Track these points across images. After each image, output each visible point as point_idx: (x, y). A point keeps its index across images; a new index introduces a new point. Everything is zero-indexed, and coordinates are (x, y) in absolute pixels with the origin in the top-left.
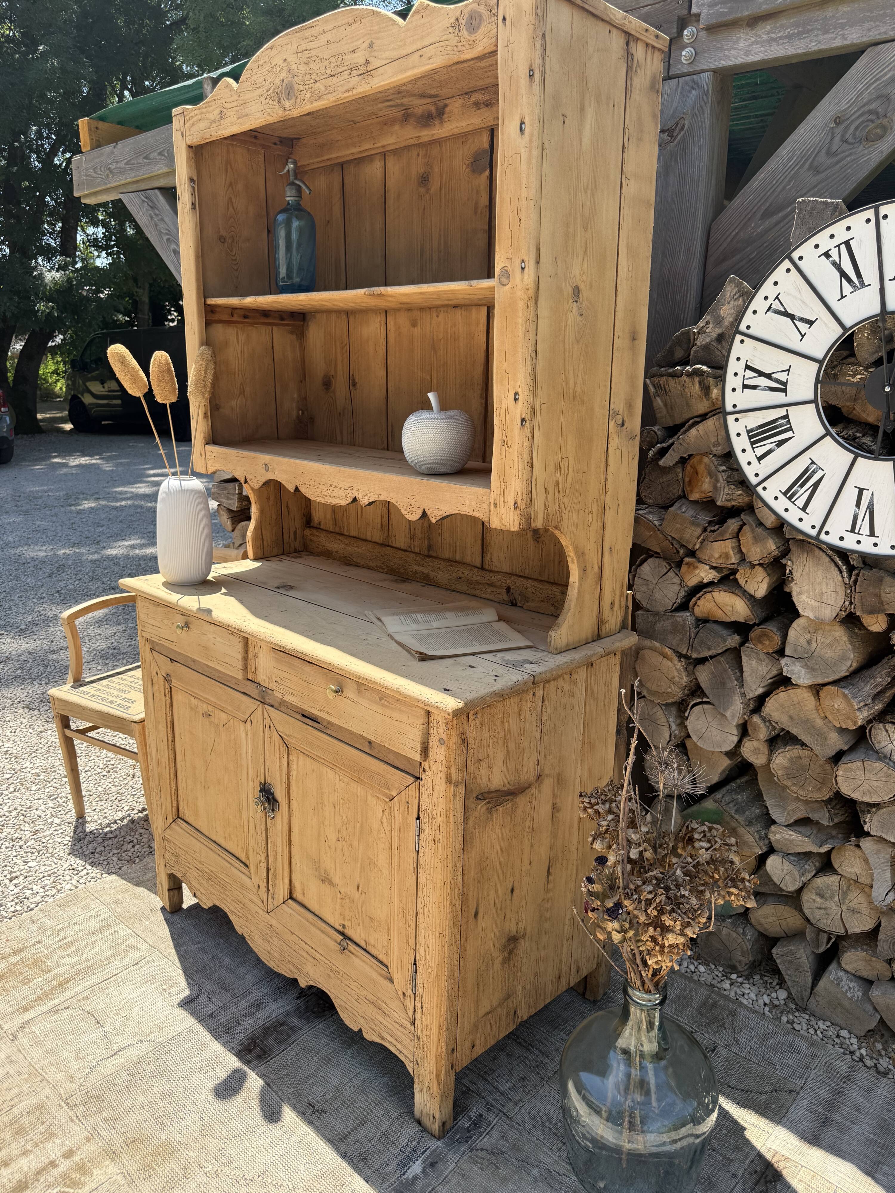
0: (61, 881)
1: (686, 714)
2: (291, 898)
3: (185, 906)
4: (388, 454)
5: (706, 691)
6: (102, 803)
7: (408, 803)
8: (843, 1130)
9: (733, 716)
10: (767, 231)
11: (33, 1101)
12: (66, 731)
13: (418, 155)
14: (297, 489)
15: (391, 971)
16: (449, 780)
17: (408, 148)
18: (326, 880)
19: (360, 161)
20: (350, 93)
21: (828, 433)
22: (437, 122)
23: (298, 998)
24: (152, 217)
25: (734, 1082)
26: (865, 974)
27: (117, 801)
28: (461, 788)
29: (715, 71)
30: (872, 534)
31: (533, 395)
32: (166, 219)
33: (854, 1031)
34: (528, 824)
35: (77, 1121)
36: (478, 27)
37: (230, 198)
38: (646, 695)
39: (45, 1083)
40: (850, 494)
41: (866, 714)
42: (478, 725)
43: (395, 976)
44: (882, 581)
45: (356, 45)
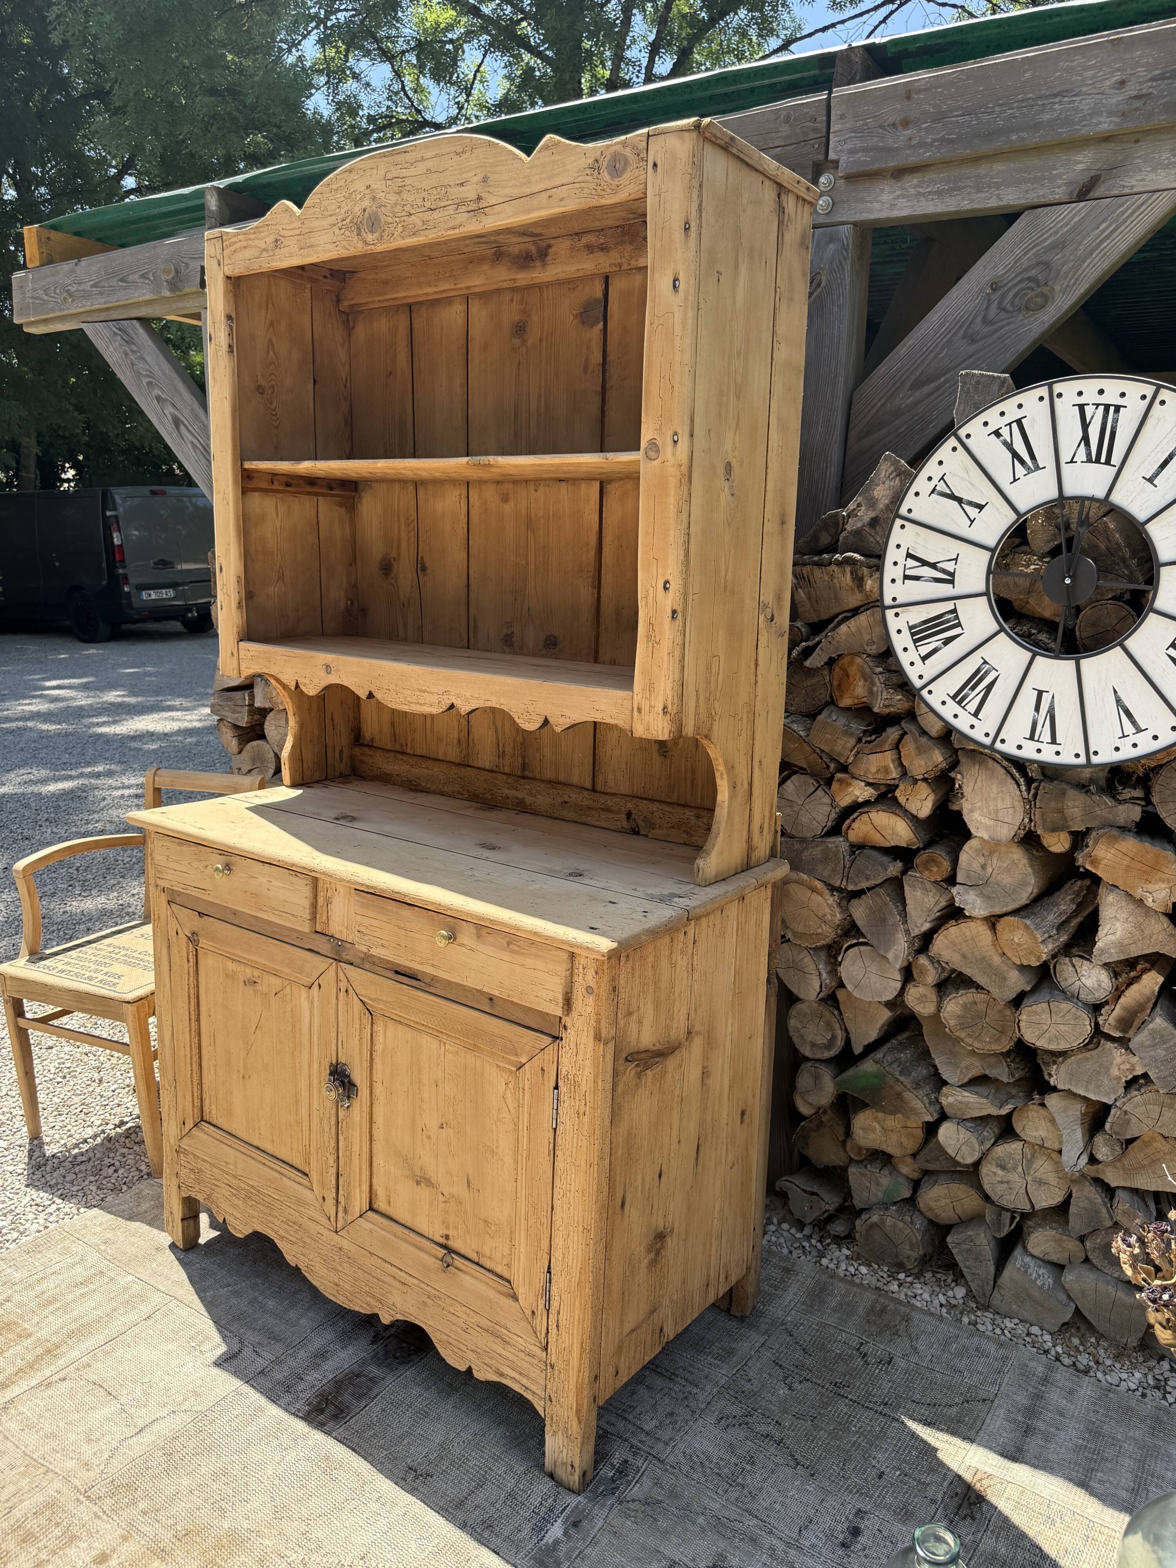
0: (23, 1222)
1: (840, 959)
2: (371, 1209)
3: (202, 1241)
4: (471, 652)
5: (863, 930)
6: (63, 1118)
7: (543, 1070)
8: (1048, 1438)
9: (896, 957)
10: (917, 403)
11: (40, 1498)
12: (20, 1020)
13: (512, 300)
14: (371, 695)
15: (515, 1287)
16: (598, 1038)
17: (498, 291)
18: (422, 1180)
19: (434, 303)
20: (456, 231)
21: (1002, 630)
22: (538, 264)
23: (373, 1343)
24: (126, 355)
25: (918, 1396)
26: (1054, 1258)
27: (82, 1115)
28: (611, 1046)
29: (855, 224)
30: (1054, 741)
31: (685, 585)
32: (147, 358)
33: (1047, 1327)
34: (677, 1092)
35: (105, 1517)
36: (623, 171)
37: (271, 341)
38: (792, 939)
39: (51, 1475)
40: (1028, 697)
41: (1050, 947)
42: (630, 969)
43: (522, 1291)
44: (1064, 794)
45: (465, 177)
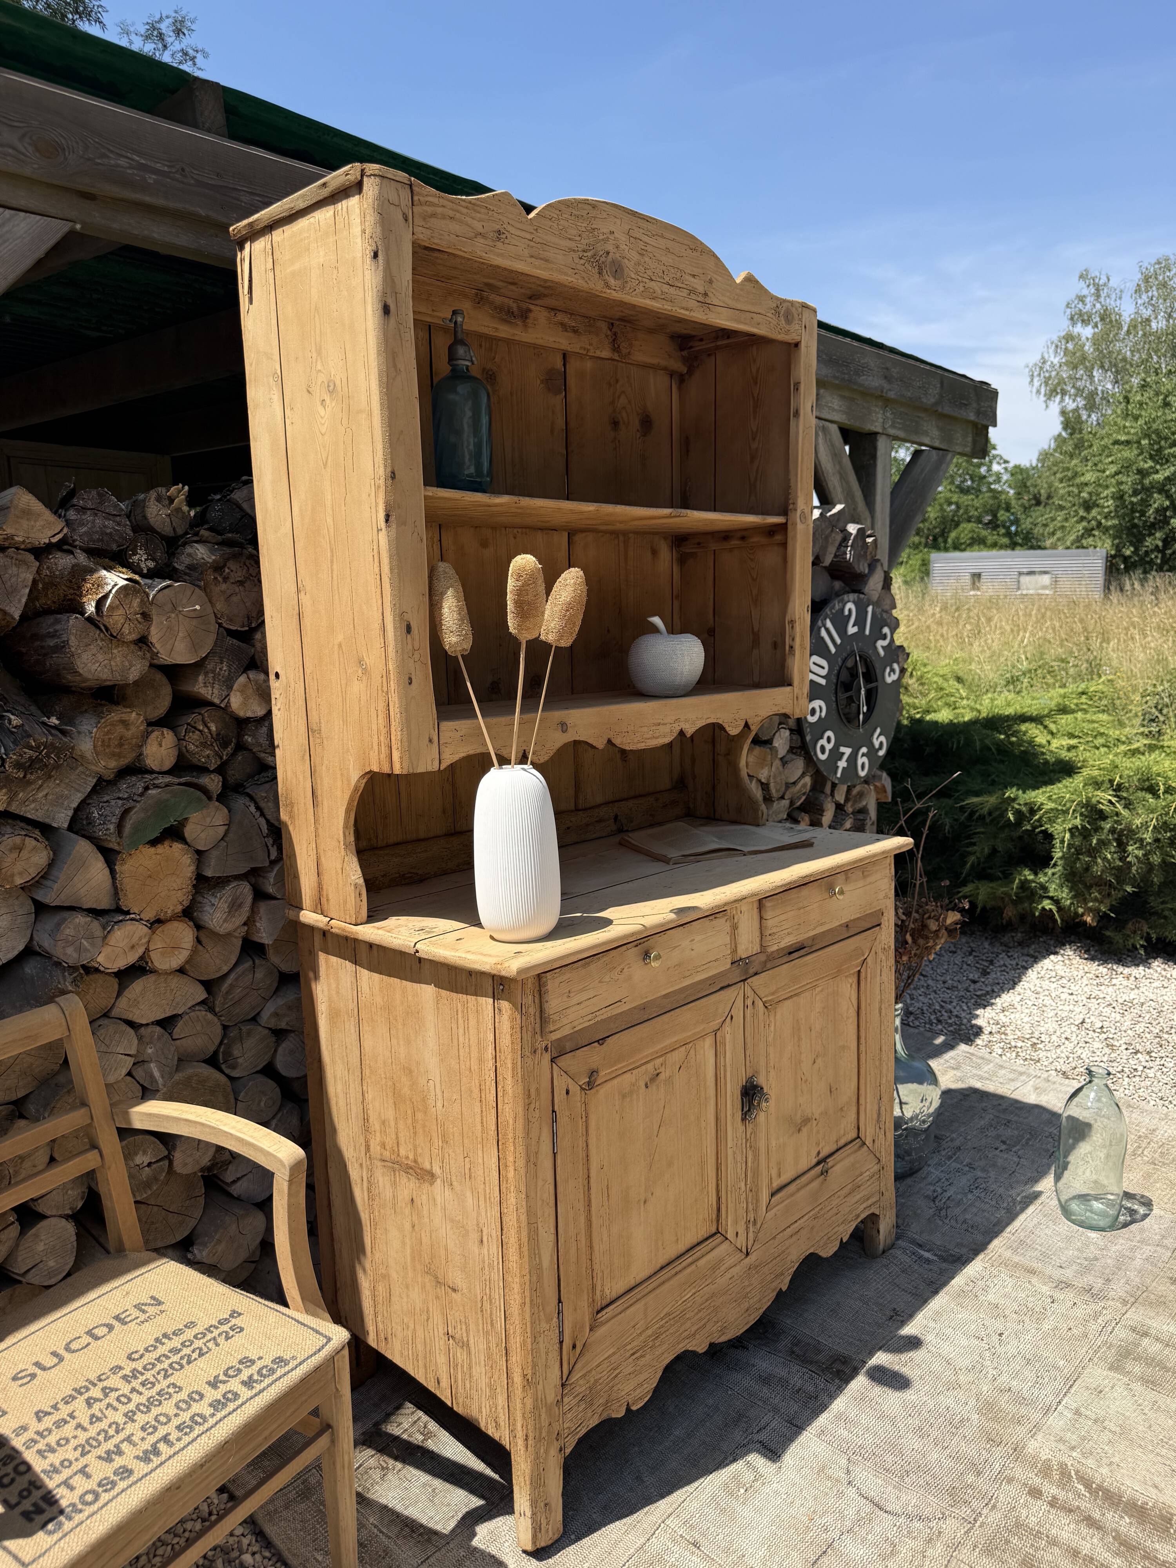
2: (771, 1196)
7: (876, 953)
14: (610, 743)
15: (862, 1136)
20: (687, 313)
36: (791, 322)
45: (696, 271)
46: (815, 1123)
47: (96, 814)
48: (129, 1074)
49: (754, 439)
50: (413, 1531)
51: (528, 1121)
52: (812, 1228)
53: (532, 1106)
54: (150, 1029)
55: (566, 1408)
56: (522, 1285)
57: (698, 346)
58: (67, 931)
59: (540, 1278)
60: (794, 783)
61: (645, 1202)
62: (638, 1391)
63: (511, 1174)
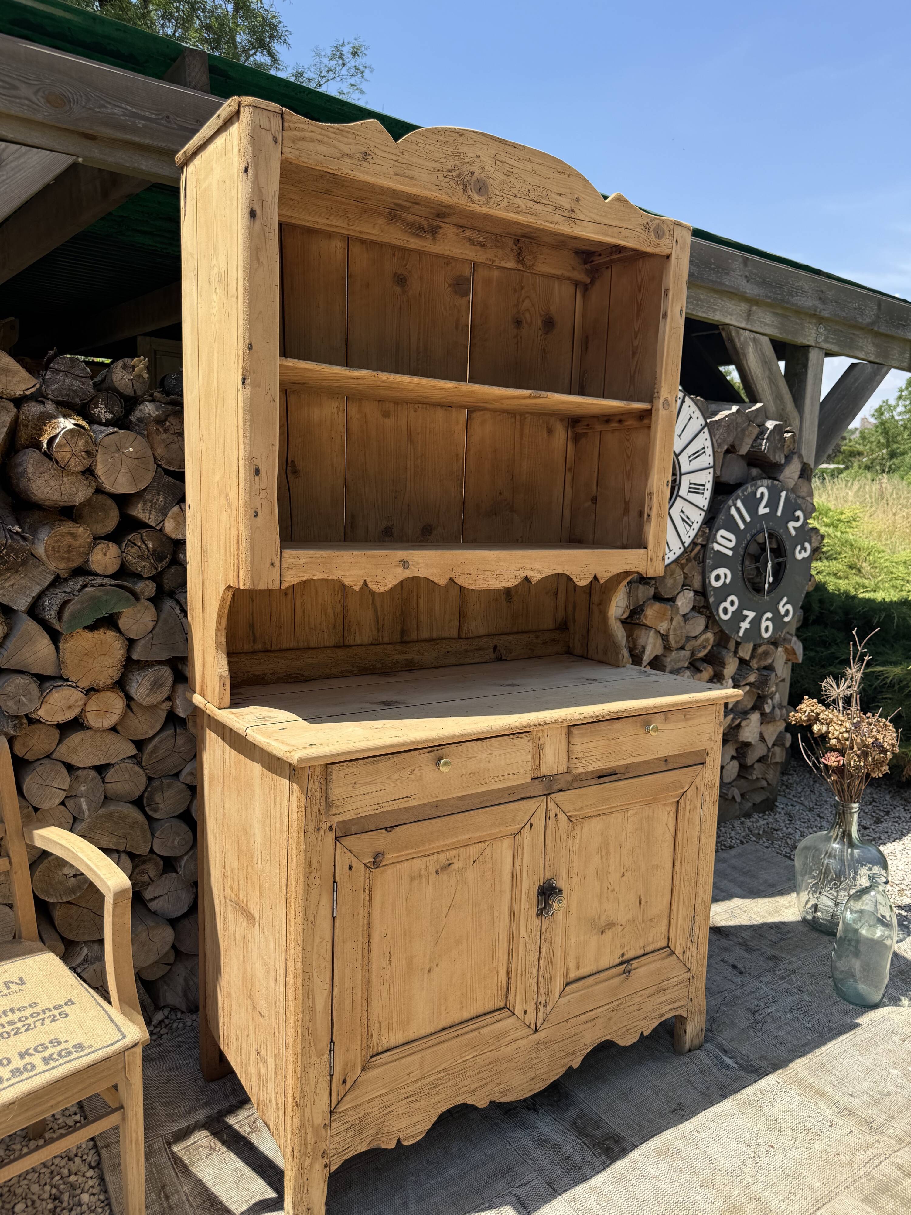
2: (567, 984)
7: (697, 788)
13: (394, 255)
14: (451, 581)
15: (672, 946)
18: (606, 928)
45: (562, 191)
46: (620, 928)
47: (47, 603)
48: (63, 803)
49: (636, 338)
50: (212, 1205)
51: (307, 888)
52: (610, 1019)
53: (313, 875)
54: (86, 772)
55: (333, 1132)
56: (295, 1021)
57: (598, 260)
58: (9, 689)
59: (312, 1019)
60: (695, 637)
61: (429, 971)
62: (410, 1130)
63: (292, 928)
